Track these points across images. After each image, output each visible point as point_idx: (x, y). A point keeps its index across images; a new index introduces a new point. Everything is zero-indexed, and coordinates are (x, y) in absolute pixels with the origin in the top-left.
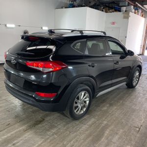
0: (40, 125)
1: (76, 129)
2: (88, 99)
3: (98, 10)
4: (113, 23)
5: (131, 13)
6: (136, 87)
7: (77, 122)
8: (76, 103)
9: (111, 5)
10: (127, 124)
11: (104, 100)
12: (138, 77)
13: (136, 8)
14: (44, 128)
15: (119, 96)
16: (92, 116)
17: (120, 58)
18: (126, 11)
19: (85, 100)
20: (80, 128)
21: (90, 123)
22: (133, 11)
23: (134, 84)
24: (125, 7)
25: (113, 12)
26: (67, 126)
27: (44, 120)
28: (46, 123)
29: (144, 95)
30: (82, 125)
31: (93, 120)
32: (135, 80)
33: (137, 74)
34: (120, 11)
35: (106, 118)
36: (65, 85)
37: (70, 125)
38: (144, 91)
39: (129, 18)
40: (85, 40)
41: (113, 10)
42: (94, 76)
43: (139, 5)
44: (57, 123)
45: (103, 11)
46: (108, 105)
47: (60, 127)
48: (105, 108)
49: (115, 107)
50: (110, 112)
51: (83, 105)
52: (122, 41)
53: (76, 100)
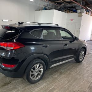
0: (6, 87)
1: (31, 90)
2: (42, 69)
3: (62, 11)
4: (72, 20)
5: (83, 13)
6: (82, 62)
7: (33, 85)
8: (32, 72)
9: (71, 9)
10: (68, 89)
11: (57, 70)
12: (84, 55)
13: (87, 11)
14: (8, 89)
15: (69, 67)
16: (45, 82)
17: (70, 42)
18: (80, 12)
19: (40, 70)
20: (33, 90)
21: (42, 86)
22: (85, 12)
23: (81, 60)
24: (80, 10)
25: (72, 13)
26: (25, 88)
27: (10, 82)
28: (11, 85)
29: (86, 68)
30: (36, 88)
31: (45, 84)
32: (81, 57)
33: (83, 53)
34: (76, 12)
35: (54, 84)
36: (22, 60)
37: (27, 88)
38: (87, 65)
39: (82, 17)
41: (72, 12)
42: (48, 54)
43: (88, 8)
44: (18, 86)
45: (65, 12)
46: (59, 74)
47: (19, 88)
48: (56, 76)
49: (64, 76)
50: (59, 79)
51: (38, 74)
52: (77, 31)
53: (32, 70)
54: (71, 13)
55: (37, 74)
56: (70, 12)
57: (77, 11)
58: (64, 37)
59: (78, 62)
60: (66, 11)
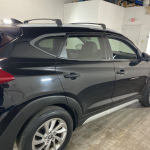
40: (64, 34)
41: (134, 4)
51: (54, 141)
52: (142, 41)
53: (38, 134)
54: (132, 7)
55: (52, 142)
56: (130, 5)
57: (142, 2)
58: (118, 53)
59: (146, 106)
60: (122, 4)
